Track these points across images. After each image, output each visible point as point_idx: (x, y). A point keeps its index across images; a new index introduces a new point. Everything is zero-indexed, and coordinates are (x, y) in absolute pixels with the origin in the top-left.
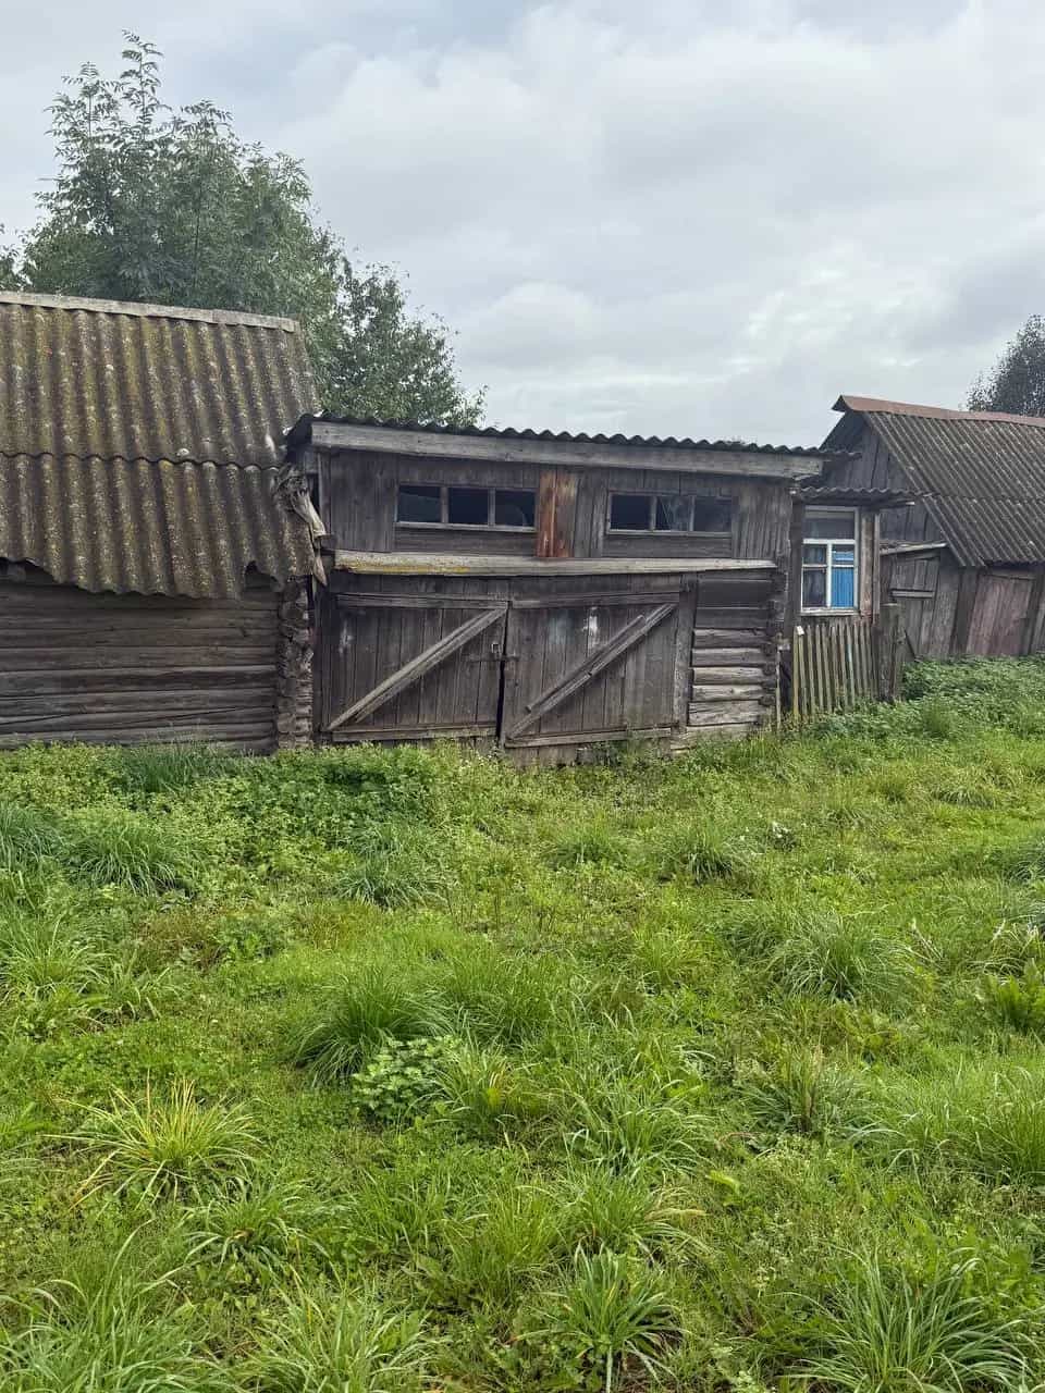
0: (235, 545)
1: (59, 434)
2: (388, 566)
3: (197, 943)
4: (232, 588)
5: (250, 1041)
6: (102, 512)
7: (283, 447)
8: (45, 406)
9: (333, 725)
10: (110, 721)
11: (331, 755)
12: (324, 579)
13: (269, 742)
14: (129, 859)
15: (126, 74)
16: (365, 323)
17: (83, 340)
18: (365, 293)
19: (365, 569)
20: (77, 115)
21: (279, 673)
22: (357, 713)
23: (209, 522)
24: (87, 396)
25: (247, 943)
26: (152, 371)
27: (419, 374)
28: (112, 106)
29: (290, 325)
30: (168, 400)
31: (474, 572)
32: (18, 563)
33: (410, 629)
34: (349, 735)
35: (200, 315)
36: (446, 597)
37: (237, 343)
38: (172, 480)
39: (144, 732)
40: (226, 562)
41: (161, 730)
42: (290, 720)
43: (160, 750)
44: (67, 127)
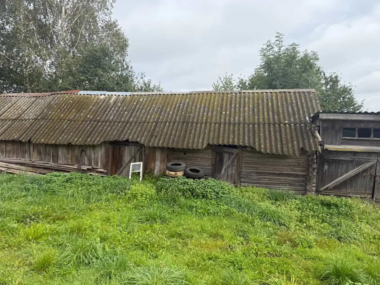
0: (298, 143)
1: (259, 119)
2: (339, 149)
3: (290, 240)
4: (297, 153)
5: (307, 270)
6: (267, 136)
7: (311, 119)
8: (256, 113)
9: (322, 189)
10: (266, 183)
11: (321, 197)
12: (321, 152)
13: (305, 192)
14: (273, 217)
15: (276, 41)
16: (328, 87)
17: (264, 99)
18: (329, 79)
19: (333, 149)
20: (265, 51)
21: (308, 175)
22: (328, 187)
23: (292, 138)
24: (265, 110)
25: (303, 244)
26: (279, 104)
27: (344, 98)
28: (273, 48)
29: (313, 90)
30: (283, 110)
31: (365, 151)
32: (249, 147)
33: (345, 166)
34: (326, 192)
35: (292, 90)
36: (357, 157)
37: (300, 96)
38: (283, 128)
39: (274, 186)
40: (296, 147)
41: (278, 186)
42: (310, 187)
43: (278, 191)
44: (262, 54)
